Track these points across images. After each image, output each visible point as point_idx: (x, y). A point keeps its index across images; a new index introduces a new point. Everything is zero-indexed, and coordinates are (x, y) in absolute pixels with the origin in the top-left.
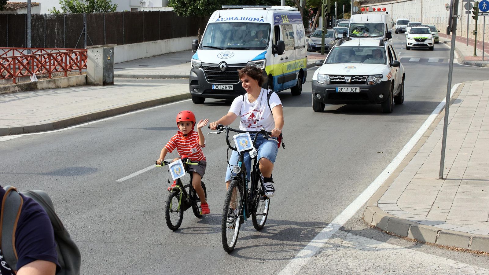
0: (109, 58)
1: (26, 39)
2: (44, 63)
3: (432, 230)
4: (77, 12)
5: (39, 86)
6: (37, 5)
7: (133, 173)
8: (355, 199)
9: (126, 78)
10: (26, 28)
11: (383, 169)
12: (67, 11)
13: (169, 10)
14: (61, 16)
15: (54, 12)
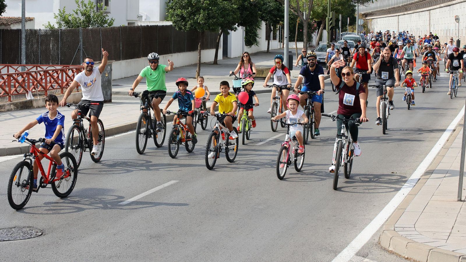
1: (20, 56)
2: (40, 80)
3: (453, 256)
4: (73, 26)
5: (35, 104)
6: (31, 20)
7: (136, 195)
8: (370, 223)
9: (124, 95)
10: (20, 44)
11: (398, 190)
12: (62, 26)
13: (167, 25)
14: (57, 31)
15: (49, 26)
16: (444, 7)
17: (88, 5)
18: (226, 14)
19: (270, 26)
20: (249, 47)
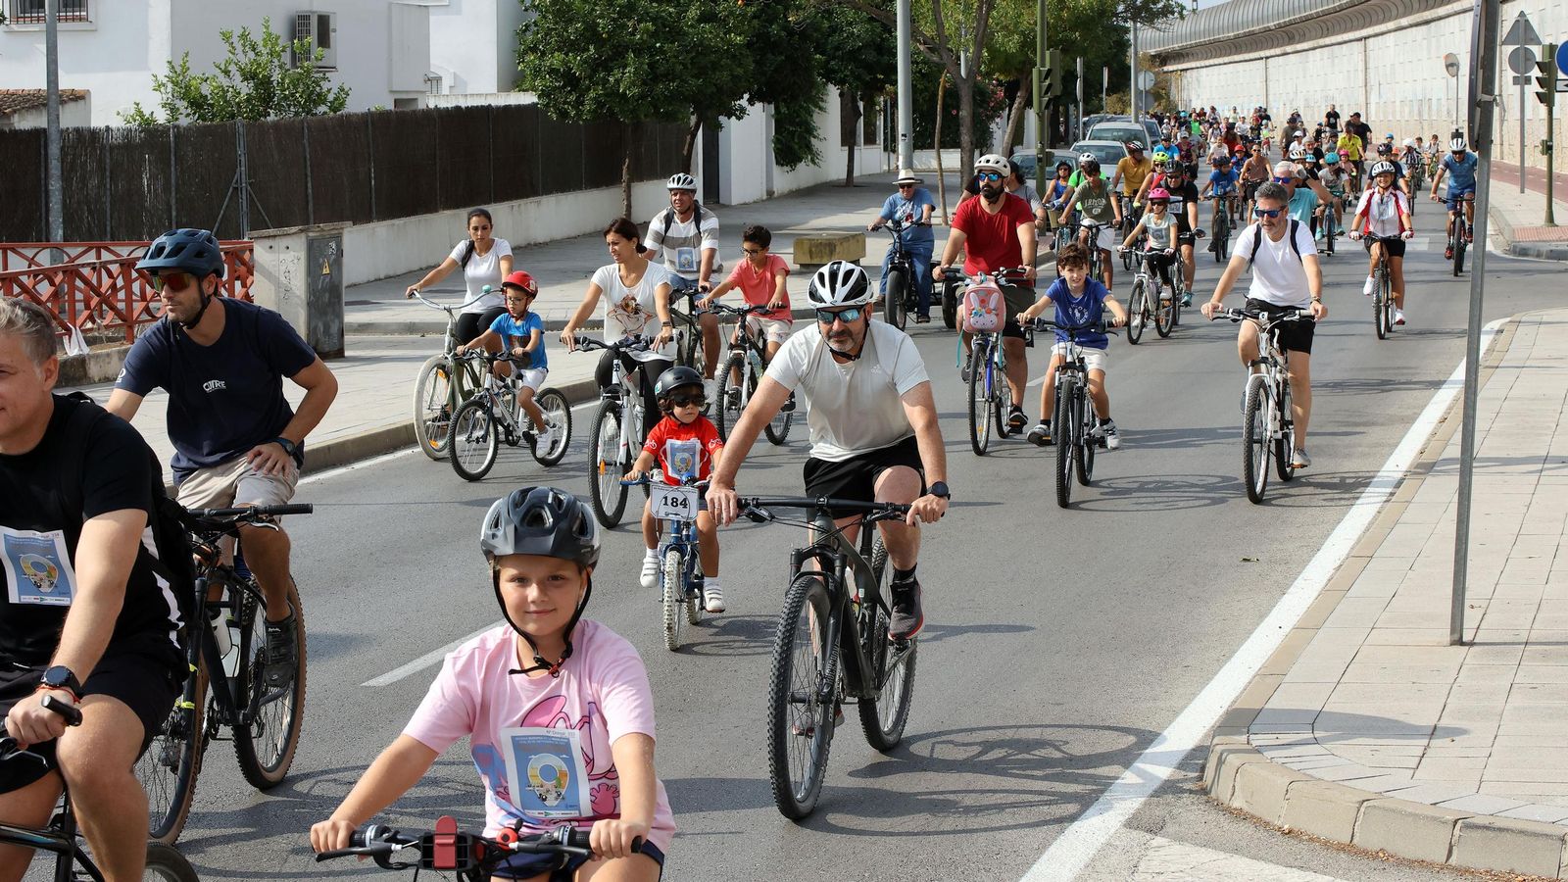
0: (326, 271)
1: (44, 215)
2: (110, 291)
3: (1434, 819)
4: (214, 115)
5: (94, 370)
6: (78, 97)
7: (422, 654)
8: (1171, 722)
9: (386, 334)
10: (43, 176)
11: (1262, 616)
12: (181, 114)
13: (522, 103)
14: (163, 132)
15: (138, 118)
16: (1411, 26)
17: (264, 46)
18: (709, 66)
19: (854, 102)
20: (788, 168)
